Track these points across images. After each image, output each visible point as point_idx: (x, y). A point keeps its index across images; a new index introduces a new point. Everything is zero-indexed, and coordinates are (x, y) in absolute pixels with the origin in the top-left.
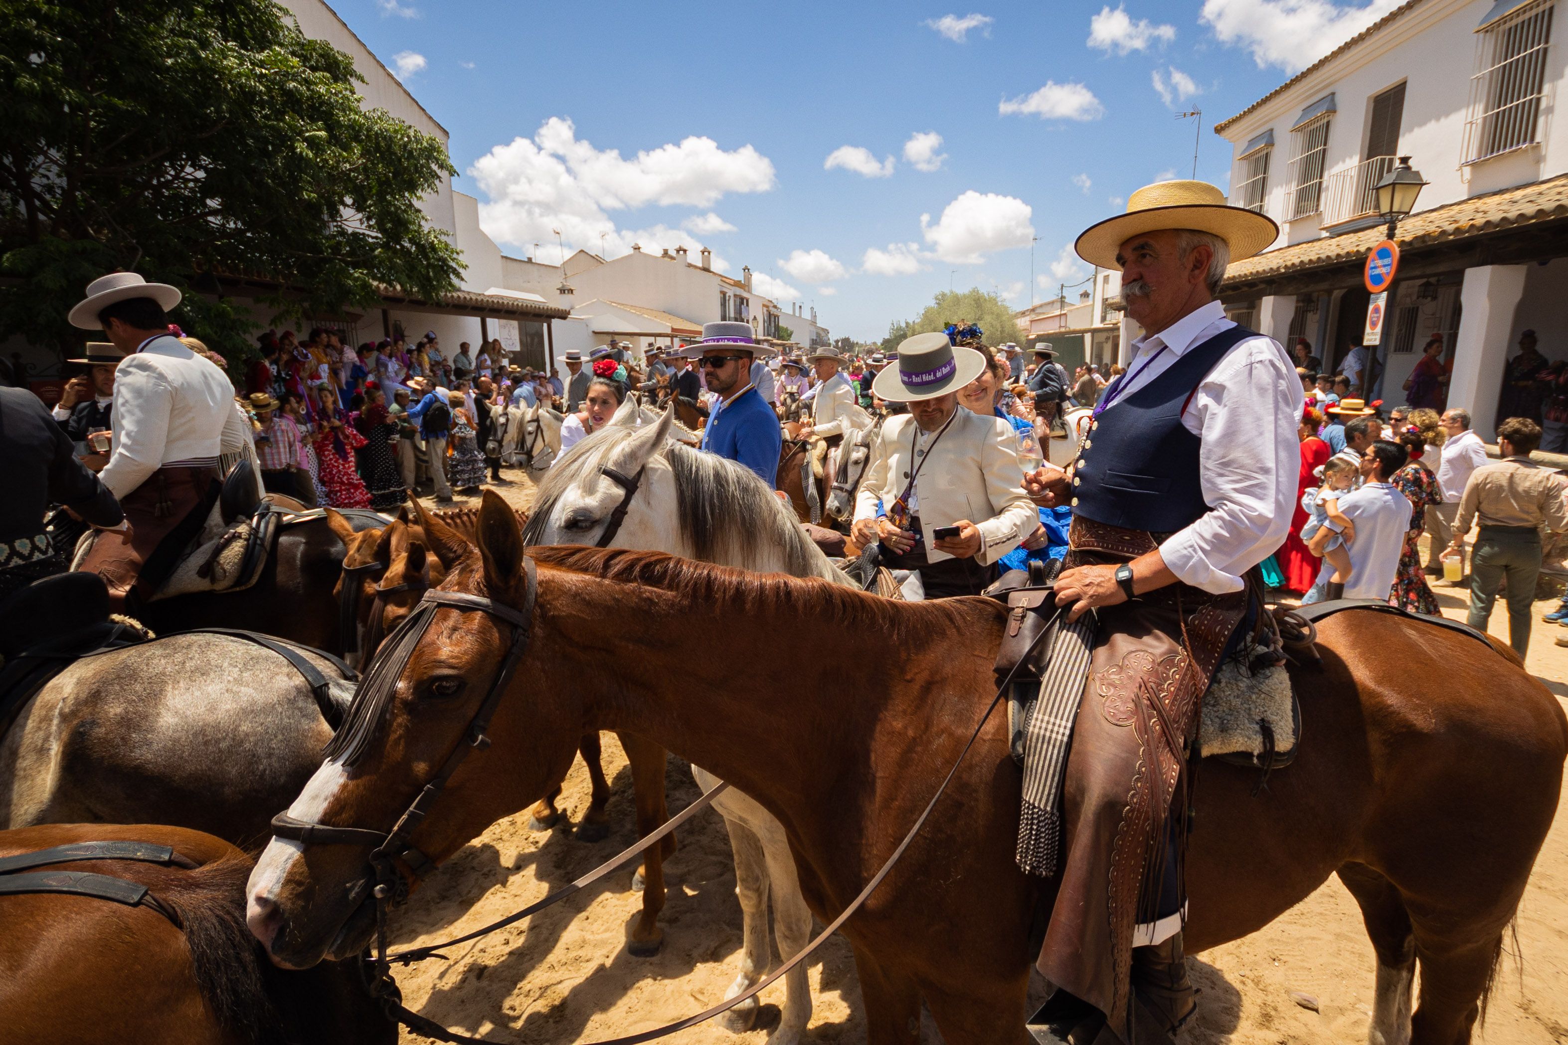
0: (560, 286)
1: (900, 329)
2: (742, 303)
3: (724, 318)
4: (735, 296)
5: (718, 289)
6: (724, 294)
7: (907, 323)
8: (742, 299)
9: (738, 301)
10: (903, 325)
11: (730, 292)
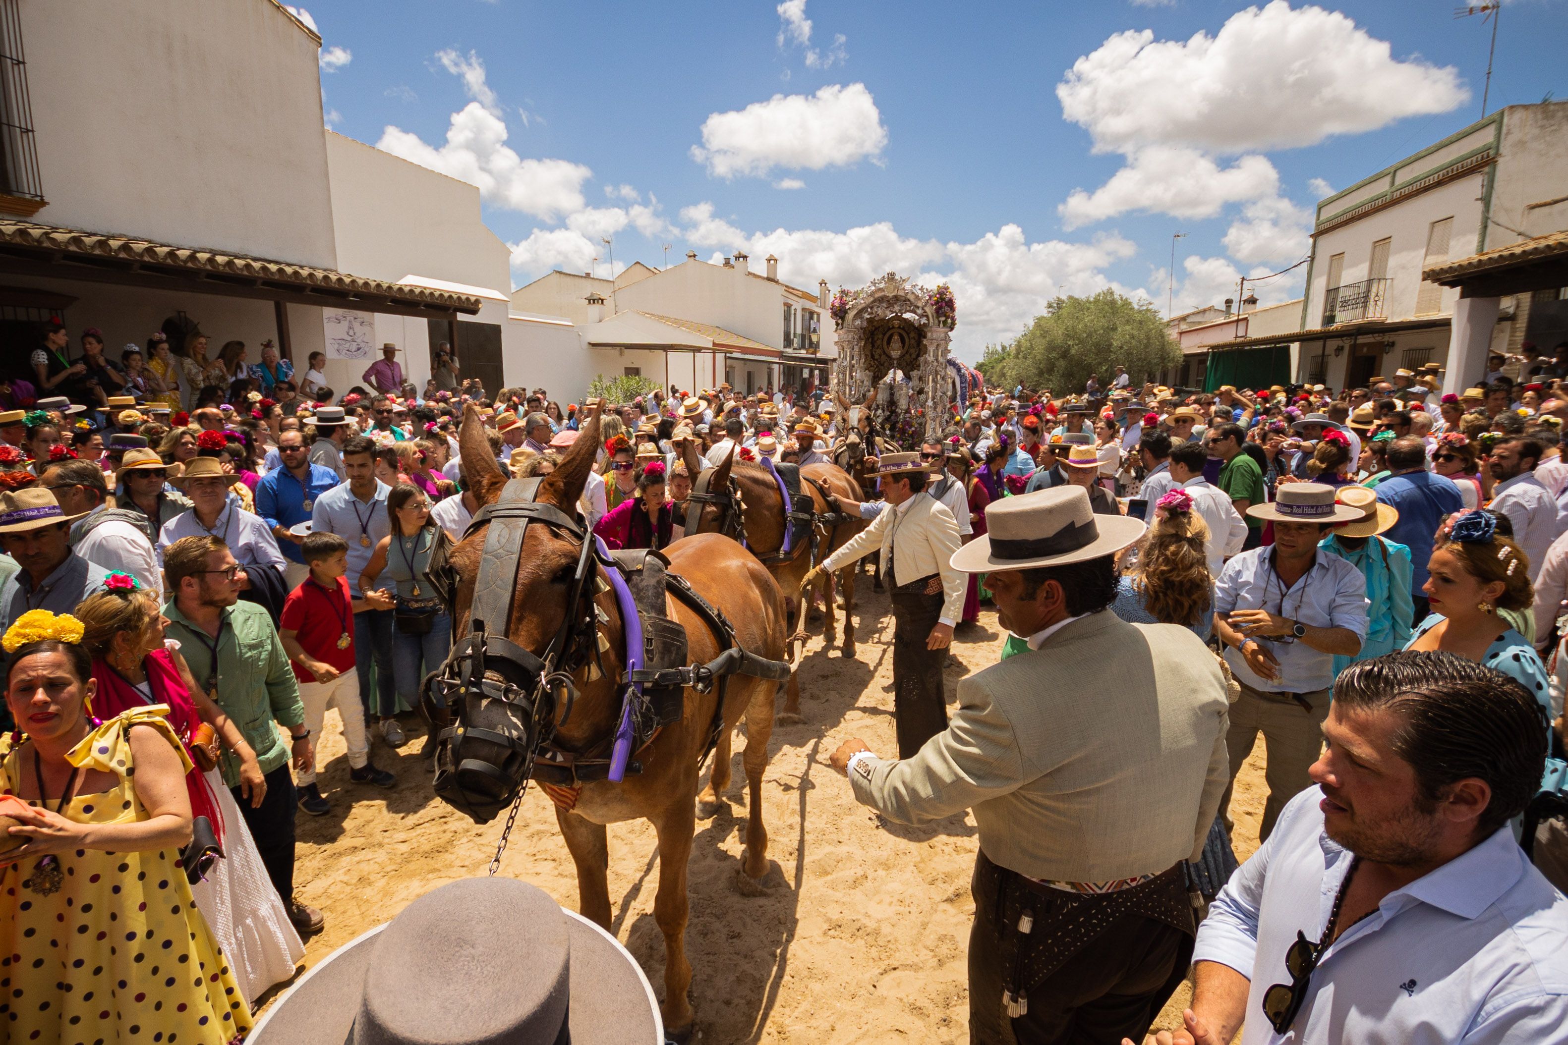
0: (588, 295)
1: (995, 352)
2: (811, 318)
3: (788, 342)
4: (804, 309)
5: (781, 300)
6: (788, 306)
7: (1004, 348)
8: (811, 314)
9: (807, 315)
10: (999, 349)
11: (798, 305)
